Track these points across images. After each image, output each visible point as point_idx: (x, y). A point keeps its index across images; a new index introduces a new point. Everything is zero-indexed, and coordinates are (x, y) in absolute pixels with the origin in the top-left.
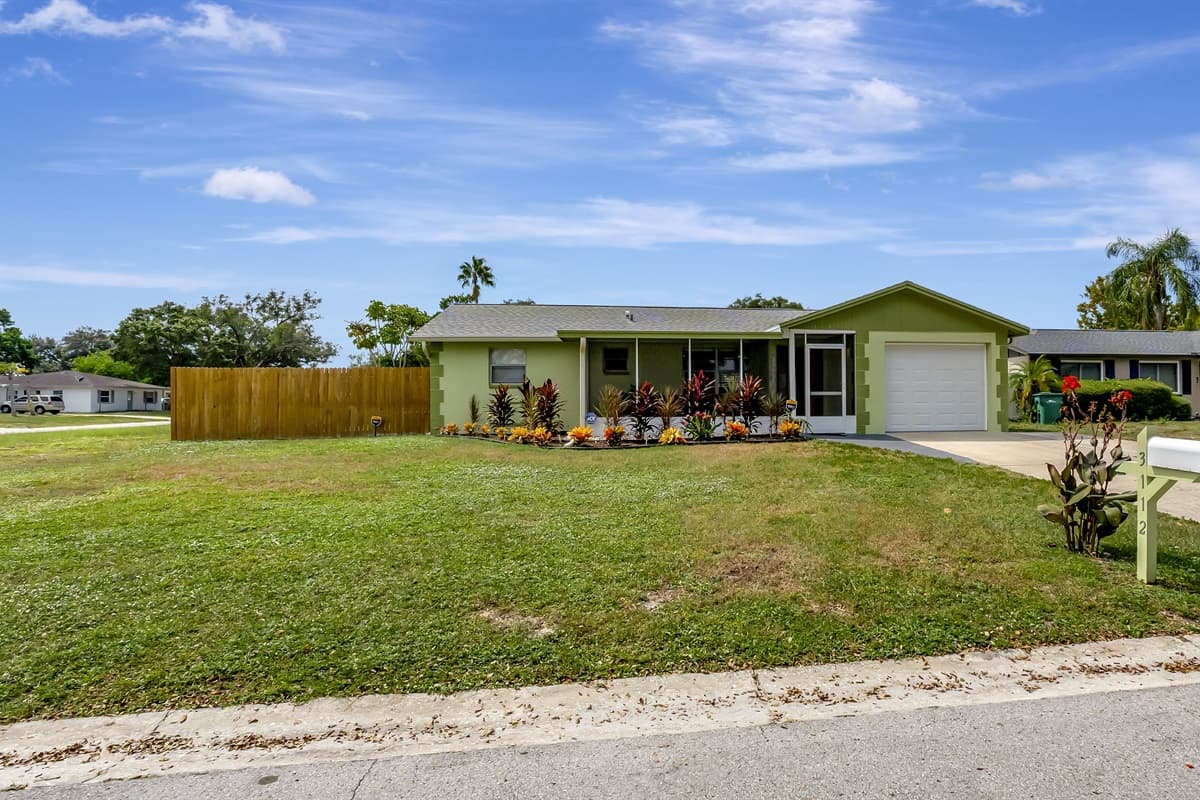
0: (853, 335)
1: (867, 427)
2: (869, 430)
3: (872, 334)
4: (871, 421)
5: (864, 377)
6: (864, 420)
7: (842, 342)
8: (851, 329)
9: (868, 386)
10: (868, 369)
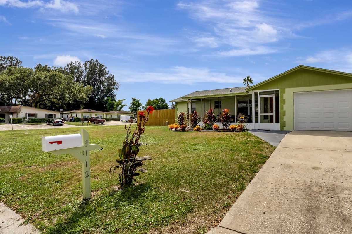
0: (278, 91)
1: (284, 128)
2: (285, 129)
3: (287, 90)
4: (286, 125)
5: (283, 107)
6: (283, 125)
7: (274, 94)
8: (278, 88)
9: (285, 111)
10: (285, 104)
